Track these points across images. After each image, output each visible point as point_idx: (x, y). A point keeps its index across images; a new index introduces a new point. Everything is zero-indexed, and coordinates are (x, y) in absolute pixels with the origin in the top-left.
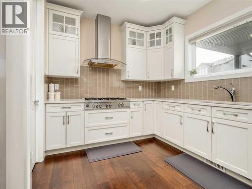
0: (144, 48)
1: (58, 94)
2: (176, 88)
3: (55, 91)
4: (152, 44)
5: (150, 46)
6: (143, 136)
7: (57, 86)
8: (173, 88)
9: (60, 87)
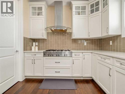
0: (87, 15)
1: (37, 48)
2: (113, 42)
3: (36, 46)
4: (92, 12)
5: (91, 13)
6: (82, 77)
7: (37, 44)
8: (111, 43)
9: (38, 44)
